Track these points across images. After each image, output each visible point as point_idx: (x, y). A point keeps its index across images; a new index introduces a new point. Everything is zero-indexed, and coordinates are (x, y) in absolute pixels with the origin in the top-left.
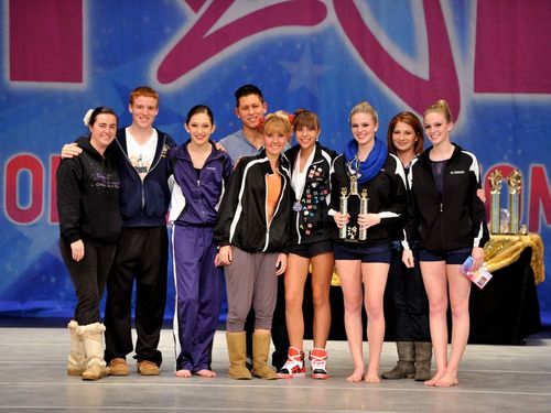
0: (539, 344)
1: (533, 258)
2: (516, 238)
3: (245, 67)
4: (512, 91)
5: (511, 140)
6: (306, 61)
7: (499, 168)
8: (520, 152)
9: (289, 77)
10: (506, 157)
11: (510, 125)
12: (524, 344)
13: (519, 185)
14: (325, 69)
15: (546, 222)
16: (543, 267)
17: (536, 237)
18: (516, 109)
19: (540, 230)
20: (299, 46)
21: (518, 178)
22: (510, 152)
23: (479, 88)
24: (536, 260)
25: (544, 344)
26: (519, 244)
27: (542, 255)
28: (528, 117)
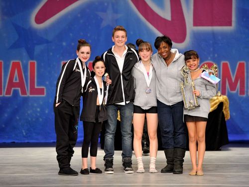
0: (228, 150)
1: (224, 108)
2: (215, 98)
3: (79, 15)
4: (212, 25)
5: (212, 49)
6: (110, 12)
7: (206, 64)
8: (216, 55)
9: (102, 20)
10: (209, 58)
11: (211, 42)
12: (220, 150)
13: (217, 71)
14: (119, 16)
15: (229, 90)
16: (229, 112)
17: (225, 97)
18: (214, 35)
19: (227, 94)
20: (106, 4)
21: (216, 68)
22: (211, 55)
23: (195, 24)
24: (226, 109)
25: (230, 150)
26: (217, 101)
27: (228, 106)
28: (220, 38)
